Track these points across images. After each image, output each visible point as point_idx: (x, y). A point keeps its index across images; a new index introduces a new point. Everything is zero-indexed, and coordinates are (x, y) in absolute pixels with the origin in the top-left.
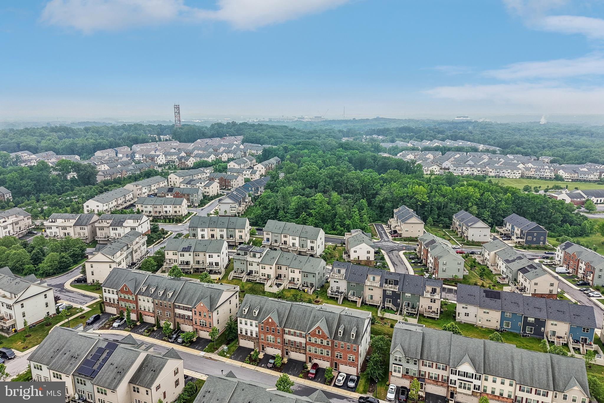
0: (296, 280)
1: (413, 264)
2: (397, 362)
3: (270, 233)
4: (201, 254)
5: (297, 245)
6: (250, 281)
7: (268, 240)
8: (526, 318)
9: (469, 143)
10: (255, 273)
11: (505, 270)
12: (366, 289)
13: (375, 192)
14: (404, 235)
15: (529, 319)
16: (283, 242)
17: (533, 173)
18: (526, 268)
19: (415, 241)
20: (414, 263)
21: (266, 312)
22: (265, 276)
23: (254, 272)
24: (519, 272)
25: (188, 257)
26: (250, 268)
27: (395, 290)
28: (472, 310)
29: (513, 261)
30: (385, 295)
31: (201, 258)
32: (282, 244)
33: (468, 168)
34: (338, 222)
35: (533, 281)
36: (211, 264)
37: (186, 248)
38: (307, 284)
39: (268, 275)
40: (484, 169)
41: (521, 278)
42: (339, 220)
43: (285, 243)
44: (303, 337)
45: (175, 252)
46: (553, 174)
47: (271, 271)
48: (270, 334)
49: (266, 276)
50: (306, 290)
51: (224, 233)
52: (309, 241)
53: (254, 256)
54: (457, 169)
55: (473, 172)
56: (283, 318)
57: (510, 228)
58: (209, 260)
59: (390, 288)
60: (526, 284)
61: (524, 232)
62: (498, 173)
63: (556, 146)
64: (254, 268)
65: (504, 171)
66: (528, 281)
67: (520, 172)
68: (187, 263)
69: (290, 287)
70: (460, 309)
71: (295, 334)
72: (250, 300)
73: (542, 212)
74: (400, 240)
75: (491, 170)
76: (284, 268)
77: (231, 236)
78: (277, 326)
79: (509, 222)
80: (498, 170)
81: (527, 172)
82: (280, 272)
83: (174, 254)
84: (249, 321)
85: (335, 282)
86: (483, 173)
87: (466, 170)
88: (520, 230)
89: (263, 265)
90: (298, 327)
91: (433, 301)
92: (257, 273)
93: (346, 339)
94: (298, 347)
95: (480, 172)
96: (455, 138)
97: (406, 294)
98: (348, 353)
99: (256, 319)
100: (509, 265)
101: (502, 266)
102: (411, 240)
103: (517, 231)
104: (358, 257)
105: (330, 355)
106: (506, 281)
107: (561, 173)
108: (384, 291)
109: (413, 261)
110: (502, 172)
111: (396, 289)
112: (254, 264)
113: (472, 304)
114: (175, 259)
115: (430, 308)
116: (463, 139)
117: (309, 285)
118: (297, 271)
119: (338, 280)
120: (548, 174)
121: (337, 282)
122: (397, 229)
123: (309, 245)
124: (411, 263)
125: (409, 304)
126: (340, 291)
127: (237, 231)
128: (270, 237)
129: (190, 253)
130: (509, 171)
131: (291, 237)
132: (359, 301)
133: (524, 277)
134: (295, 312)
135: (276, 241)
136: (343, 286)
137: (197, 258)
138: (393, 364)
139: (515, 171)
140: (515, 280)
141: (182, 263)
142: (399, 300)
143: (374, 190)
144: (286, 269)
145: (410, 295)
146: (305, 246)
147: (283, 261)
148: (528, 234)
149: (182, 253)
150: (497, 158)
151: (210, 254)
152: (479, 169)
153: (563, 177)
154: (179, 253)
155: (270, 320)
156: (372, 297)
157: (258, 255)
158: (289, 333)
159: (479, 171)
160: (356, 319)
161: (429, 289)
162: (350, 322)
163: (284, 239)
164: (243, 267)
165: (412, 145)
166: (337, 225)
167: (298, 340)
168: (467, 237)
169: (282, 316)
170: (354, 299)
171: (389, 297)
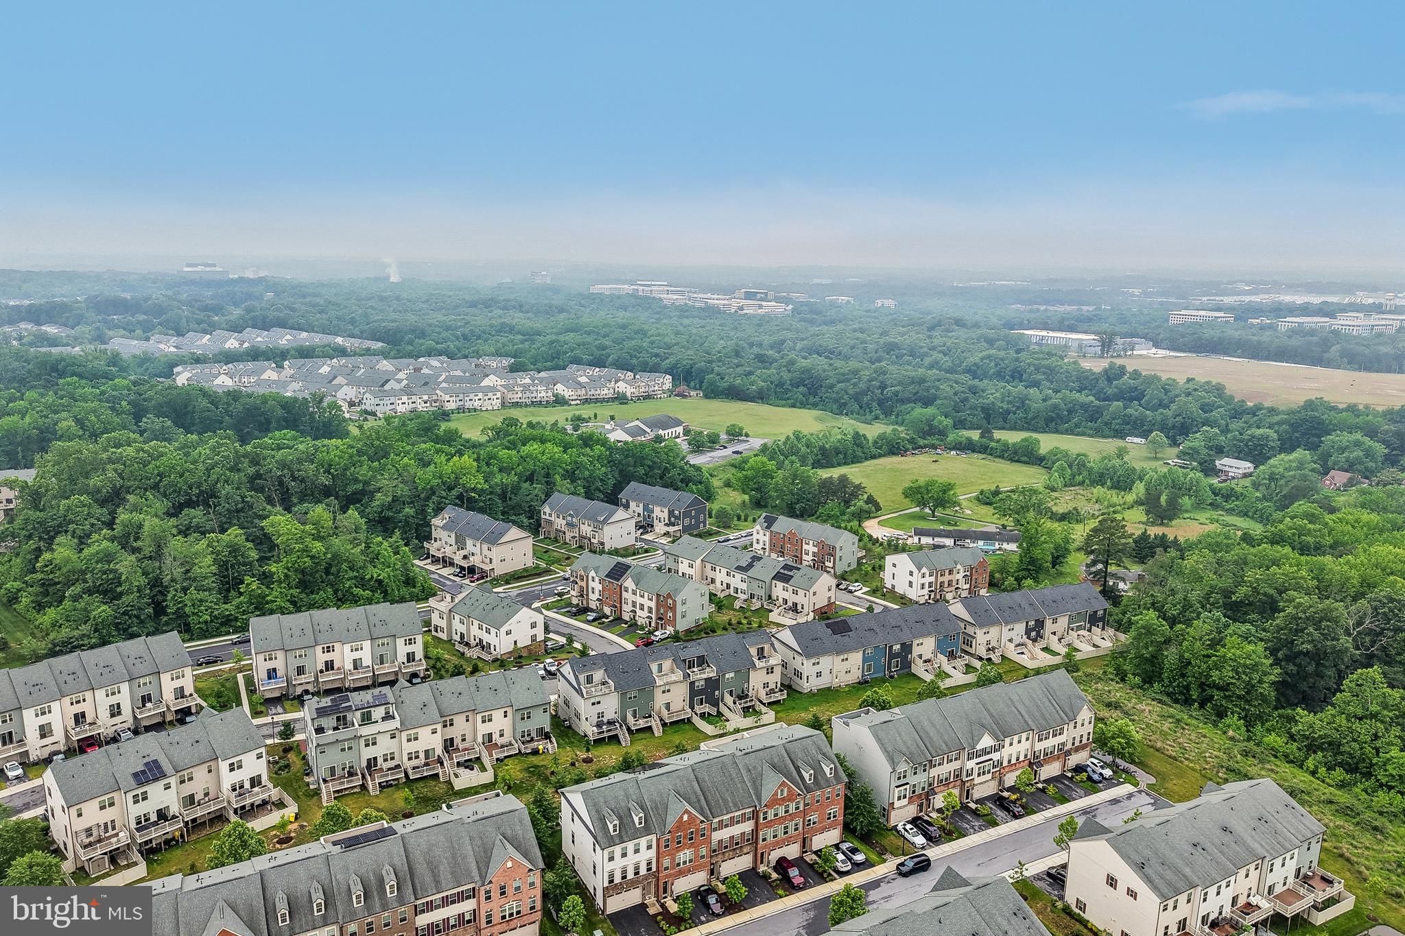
0: (496, 737)
1: (596, 623)
2: (903, 781)
3: (280, 655)
4: (200, 774)
5: (367, 661)
6: (391, 786)
7: (272, 674)
8: (891, 647)
9: (304, 334)
10: (386, 760)
11: (744, 586)
12: (658, 693)
14: (500, 569)
15: (894, 648)
16: (321, 666)
17: (520, 395)
18: (782, 571)
19: (524, 577)
20: (594, 620)
21: (657, 808)
22: (417, 757)
23: (380, 761)
24: (774, 582)
25: (163, 796)
26: (367, 753)
27: (711, 675)
29: (750, 566)
30: (694, 692)
31: (200, 782)
32: (321, 671)
33: (405, 399)
34: (351, 579)
35: (811, 590)
36: (237, 788)
37: (143, 772)
38: (529, 735)
39: (427, 752)
40: (435, 397)
41: (779, 590)
42: (351, 574)
43: (329, 666)
44: (749, 819)
45: (106, 797)
46: (550, 394)
47: (429, 740)
48: (678, 850)
49: (422, 755)
50: (541, 747)
52: (400, 642)
53: (367, 719)
54: (381, 403)
55: (414, 405)
56: (699, 801)
57: (640, 510)
58: (228, 779)
59: (700, 676)
60: (800, 599)
61: (677, 512)
62: (461, 403)
64: (384, 746)
65: (472, 396)
66: (801, 592)
67: (499, 395)
68: (162, 815)
69: (501, 756)
70: (807, 667)
71: (733, 822)
73: (656, 471)
74: (496, 581)
75: (447, 398)
76: (459, 720)
77: (146, 699)
78: (702, 822)
79: (635, 500)
80: (461, 396)
81: (510, 395)
82: (451, 732)
83: (103, 808)
84: (630, 846)
85: (593, 704)
86: (434, 404)
87: (400, 402)
88: (666, 511)
89: (412, 732)
90: (735, 805)
91: (770, 670)
92: (392, 759)
93: (822, 782)
94: (733, 847)
95: (428, 405)
96: (264, 324)
97: (727, 676)
98: (827, 806)
99: (647, 830)
100: (750, 573)
101: (737, 581)
102: (519, 578)
103: (660, 513)
104: (515, 642)
105: (801, 829)
106: (756, 605)
107: (560, 389)
108: (692, 684)
109: (590, 618)
110: (468, 399)
111: (711, 673)
112: (379, 739)
113: (824, 652)
114: (108, 820)
115: (766, 685)
116: (283, 324)
117: (534, 734)
118: (497, 715)
119: (597, 699)
120: (543, 394)
121: (599, 703)
122: (475, 561)
123: (402, 650)
125: (731, 692)
126: (605, 720)
127: (165, 678)
128: (279, 664)
129: (166, 781)
130: (480, 395)
131: (347, 648)
132: (655, 724)
133: (790, 589)
134: (707, 779)
135: (300, 671)
136: (611, 706)
137: (188, 789)
138: (897, 787)
139: (490, 395)
140: (770, 597)
141: (143, 824)
142: (717, 693)
144: (467, 720)
145: (732, 675)
146: (389, 658)
147: (449, 703)
148: (687, 514)
149: (139, 791)
151: (231, 761)
152: (425, 397)
153: (567, 397)
154: (130, 796)
155: (685, 818)
156: (668, 706)
157: (378, 713)
158: (721, 825)
159: (426, 403)
161: (753, 651)
163: (322, 658)
164: (347, 759)
166: (350, 587)
167: (736, 830)
168: (602, 544)
169: (694, 799)
170: (642, 723)
171: (700, 692)
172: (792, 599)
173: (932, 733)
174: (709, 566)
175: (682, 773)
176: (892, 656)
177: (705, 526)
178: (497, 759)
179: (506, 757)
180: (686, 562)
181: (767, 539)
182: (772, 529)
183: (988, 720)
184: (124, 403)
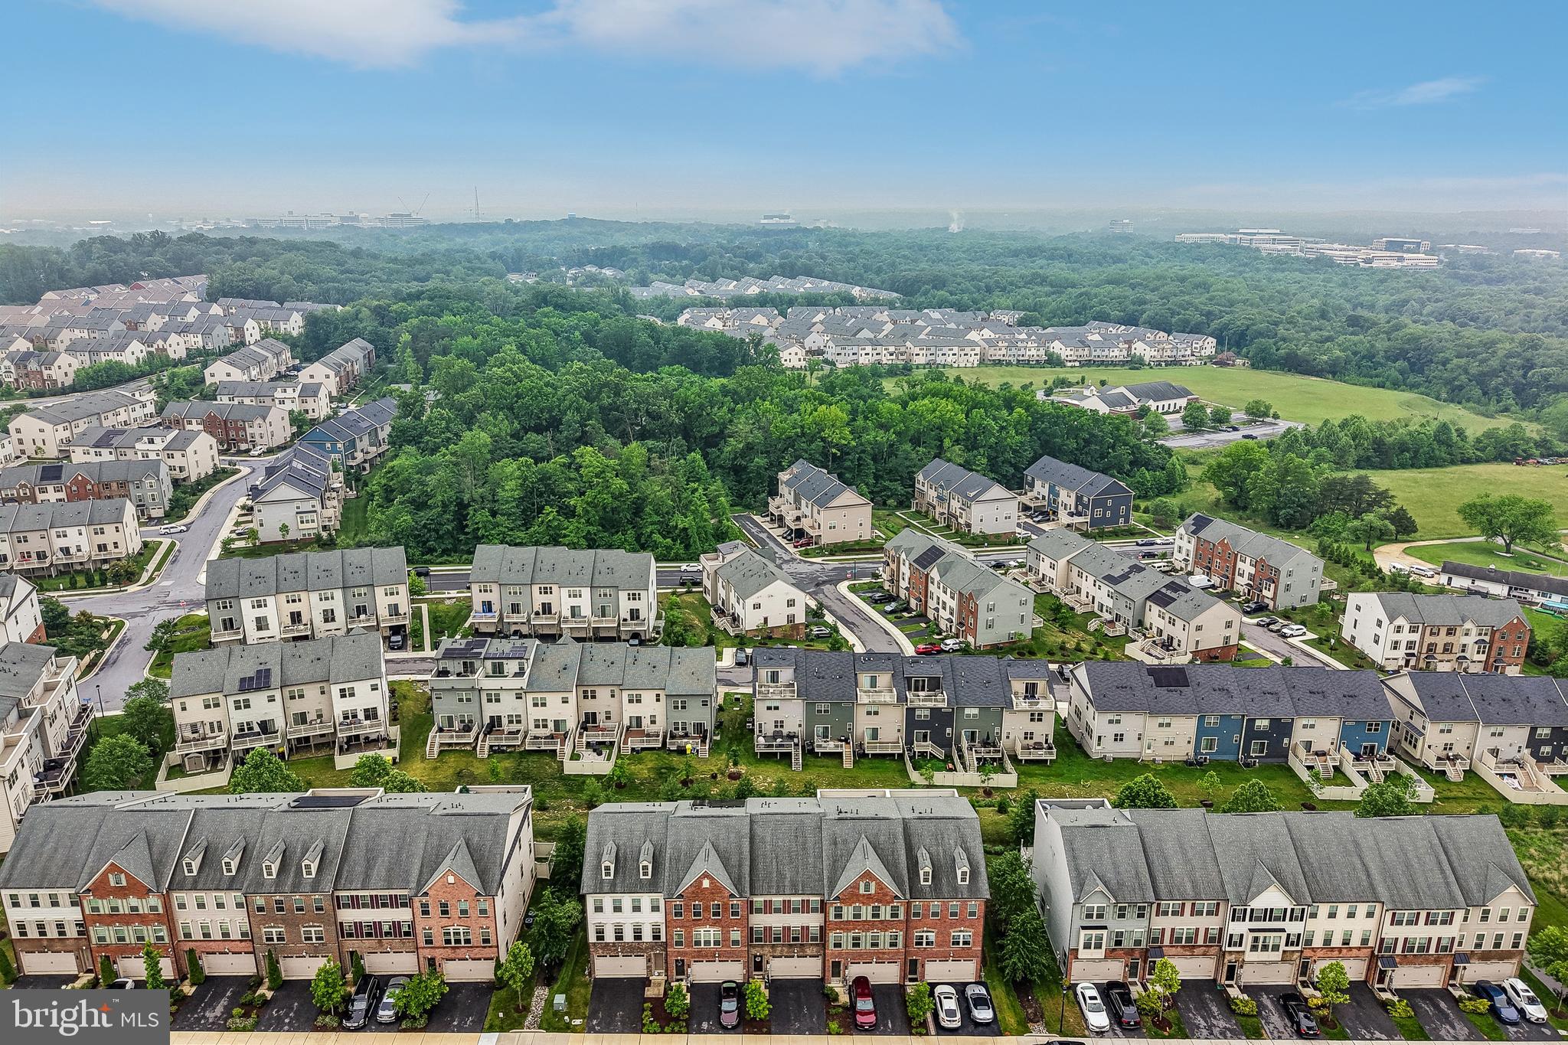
0: (646, 722)
1: (890, 616)
2: (1094, 922)
3: (495, 587)
4: (312, 692)
5: (586, 611)
6: (503, 752)
7: (488, 607)
8: (1252, 721)
9: (826, 283)
10: (511, 722)
11: (1109, 603)
12: (860, 714)
13: (717, 429)
14: (828, 538)
15: (1257, 723)
16: (538, 607)
17: (1004, 351)
18: (1164, 590)
19: (855, 550)
20: (892, 612)
21: (678, 860)
22: (545, 726)
23: (505, 721)
24: (1149, 603)
25: (262, 707)
26: (490, 710)
27: (940, 705)
28: (1131, 723)
29: (1125, 577)
30: (913, 723)
31: (311, 701)
32: (537, 613)
33: (869, 349)
34: (652, 523)
35: (1194, 623)
36: (350, 717)
37: (251, 679)
38: (684, 729)
39: (557, 723)
40: (903, 349)
41: (1154, 616)
42: (656, 518)
43: (547, 608)
44: (815, 910)
45: (210, 697)
46: (1042, 352)
47: (562, 709)
48: (697, 923)
49: (551, 725)
50: (689, 747)
51: (337, 604)
52: (623, 596)
53: (498, 671)
54: (843, 352)
55: (879, 357)
56: (740, 866)
57: (1045, 492)
58: (341, 706)
59: (924, 702)
60: (1177, 632)
61: (1085, 499)
62: (933, 357)
63: (1011, 284)
64: (507, 707)
65: (945, 350)
66: (1179, 623)
67: (978, 350)
68: (266, 727)
69: (638, 746)
70: (1100, 724)
71: (787, 907)
72: (611, 829)
73: (1093, 447)
74: (821, 551)
75: (917, 350)
76: (603, 694)
77: (361, 610)
78: (732, 896)
79: (1041, 478)
80: (933, 350)
81: (991, 351)
82: (590, 706)
83: (207, 706)
84: (627, 900)
85: (769, 708)
86: (900, 357)
87: (863, 352)
88: (1073, 496)
89: (539, 696)
90: (794, 885)
91: (1037, 717)
92: (519, 722)
93: (945, 889)
94: (794, 942)
95: (894, 357)
96: (790, 271)
97: (967, 711)
98: (953, 925)
99: (652, 886)
100: (1120, 587)
101: (1102, 595)
102: (847, 550)
103: (1067, 498)
104: (766, 619)
105: (900, 945)
106: (1120, 629)
107: (1057, 347)
108: (911, 711)
109: (888, 608)
110: (940, 353)
111: (941, 701)
112: (503, 696)
113: (1132, 709)
114: (215, 720)
115: (1028, 736)
116: (809, 272)
117: (690, 730)
118: (648, 697)
119: (773, 704)
120: (1033, 352)
121: (776, 708)
122: (805, 524)
123: (625, 606)
124: (884, 614)
125: (973, 733)
126: (785, 732)
127: (379, 592)
128: (493, 597)
129: (270, 693)
130: (956, 350)
131: (565, 592)
132: (847, 751)
133: (1167, 616)
134: (768, 839)
135: (515, 609)
136: (793, 716)
137: (297, 707)
138: (1084, 928)
139: (968, 350)
140: (1141, 623)
141: (245, 731)
142: (949, 730)
143: (714, 423)
144: (613, 696)
145: (976, 711)
146: (610, 610)
147: (596, 671)
148: (1098, 503)
149: (241, 698)
150: (908, 319)
151: (342, 686)
152: (892, 349)
153: (1063, 357)
154: (231, 700)
155: (706, 883)
156: (875, 733)
157: (511, 667)
158: (768, 908)
159: (891, 355)
160: (951, 825)
161: (1018, 686)
162: (939, 838)
163: (539, 599)
164: (468, 711)
165: (697, 293)
166: (652, 532)
167: (796, 921)
168: (969, 525)
169: (734, 861)
170: (831, 746)
171: (922, 724)
172: (1168, 630)
173: (1176, 862)
174: (1075, 570)
175: (733, 821)
176: (1252, 733)
177: (1127, 521)
178: (633, 749)
179: (643, 749)
180: (1048, 561)
181: (1191, 547)
182: (1200, 535)
183: (1291, 866)
184: (577, 333)
